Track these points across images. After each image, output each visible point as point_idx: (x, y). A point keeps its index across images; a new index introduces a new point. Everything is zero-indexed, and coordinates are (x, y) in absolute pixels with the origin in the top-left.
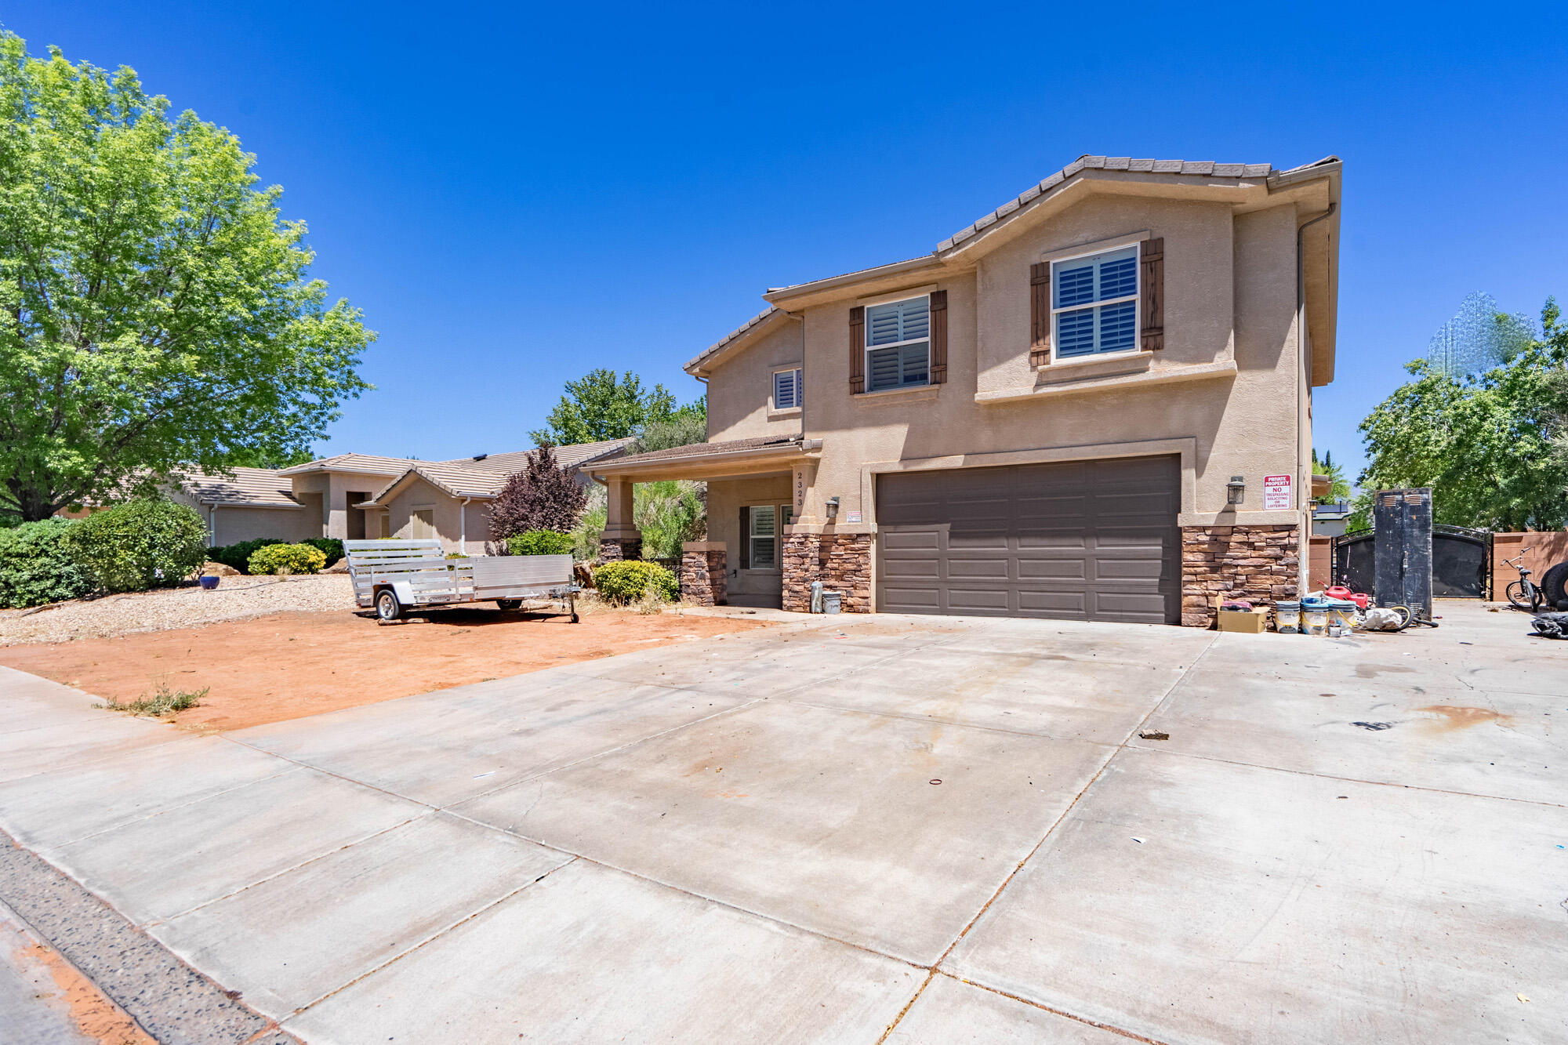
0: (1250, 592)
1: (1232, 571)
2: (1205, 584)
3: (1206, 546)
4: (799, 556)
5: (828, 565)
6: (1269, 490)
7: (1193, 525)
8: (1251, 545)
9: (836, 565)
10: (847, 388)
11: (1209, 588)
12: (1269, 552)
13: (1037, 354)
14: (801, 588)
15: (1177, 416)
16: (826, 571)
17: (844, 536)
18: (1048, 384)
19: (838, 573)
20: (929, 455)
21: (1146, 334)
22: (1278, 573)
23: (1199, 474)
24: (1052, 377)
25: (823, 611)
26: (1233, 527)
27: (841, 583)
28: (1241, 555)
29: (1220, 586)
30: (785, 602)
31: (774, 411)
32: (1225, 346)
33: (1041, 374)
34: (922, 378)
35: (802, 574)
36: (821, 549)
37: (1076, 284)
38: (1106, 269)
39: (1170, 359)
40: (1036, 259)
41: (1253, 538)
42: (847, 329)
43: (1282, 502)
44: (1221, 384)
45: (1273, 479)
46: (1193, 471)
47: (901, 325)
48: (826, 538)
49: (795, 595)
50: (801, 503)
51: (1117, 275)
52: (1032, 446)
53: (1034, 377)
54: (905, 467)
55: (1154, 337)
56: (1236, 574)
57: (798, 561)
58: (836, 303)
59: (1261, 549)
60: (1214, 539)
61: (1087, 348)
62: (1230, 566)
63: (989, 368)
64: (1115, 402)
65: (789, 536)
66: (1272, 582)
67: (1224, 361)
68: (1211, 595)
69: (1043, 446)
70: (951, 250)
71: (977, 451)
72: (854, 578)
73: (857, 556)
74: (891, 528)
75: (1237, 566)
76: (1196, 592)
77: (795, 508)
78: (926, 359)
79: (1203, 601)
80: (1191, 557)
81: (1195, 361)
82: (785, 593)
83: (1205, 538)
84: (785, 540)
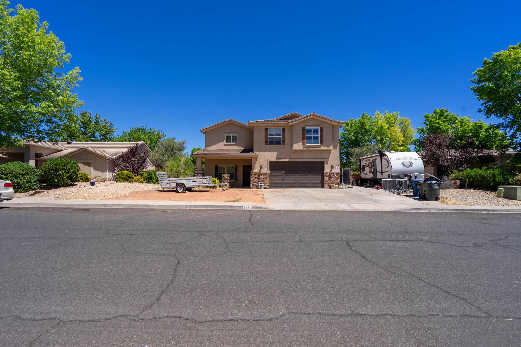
0: (334, 183)
1: (332, 179)
2: (328, 181)
3: (328, 176)
5: (260, 179)
6: (336, 167)
7: (326, 172)
8: (334, 176)
9: (262, 179)
10: (264, 143)
12: (336, 177)
13: (304, 143)
14: (255, 184)
15: (324, 155)
17: (263, 173)
19: (262, 181)
20: (281, 158)
21: (320, 142)
22: (338, 180)
23: (327, 165)
24: (306, 147)
25: (261, 188)
26: (332, 173)
27: (263, 183)
29: (330, 182)
30: (251, 187)
31: (226, 143)
32: (331, 145)
33: (304, 146)
34: (280, 143)
36: (258, 176)
37: (309, 131)
38: (314, 130)
39: (324, 146)
40: (303, 126)
41: (334, 174)
42: (264, 132)
43: (338, 169)
44: (330, 151)
47: (275, 133)
48: (259, 173)
50: (254, 166)
51: (316, 132)
52: (301, 158)
54: (277, 160)
55: (322, 142)
57: (254, 178)
58: (262, 126)
61: (311, 143)
63: (295, 144)
64: (315, 152)
65: (252, 173)
67: (331, 148)
70: (291, 122)
71: (291, 158)
72: (266, 182)
73: (266, 177)
74: (272, 172)
76: (326, 183)
77: (253, 167)
78: (281, 140)
79: (328, 184)
80: (326, 177)
81: (327, 147)
82: (251, 185)
83: (328, 174)
84: (251, 174)
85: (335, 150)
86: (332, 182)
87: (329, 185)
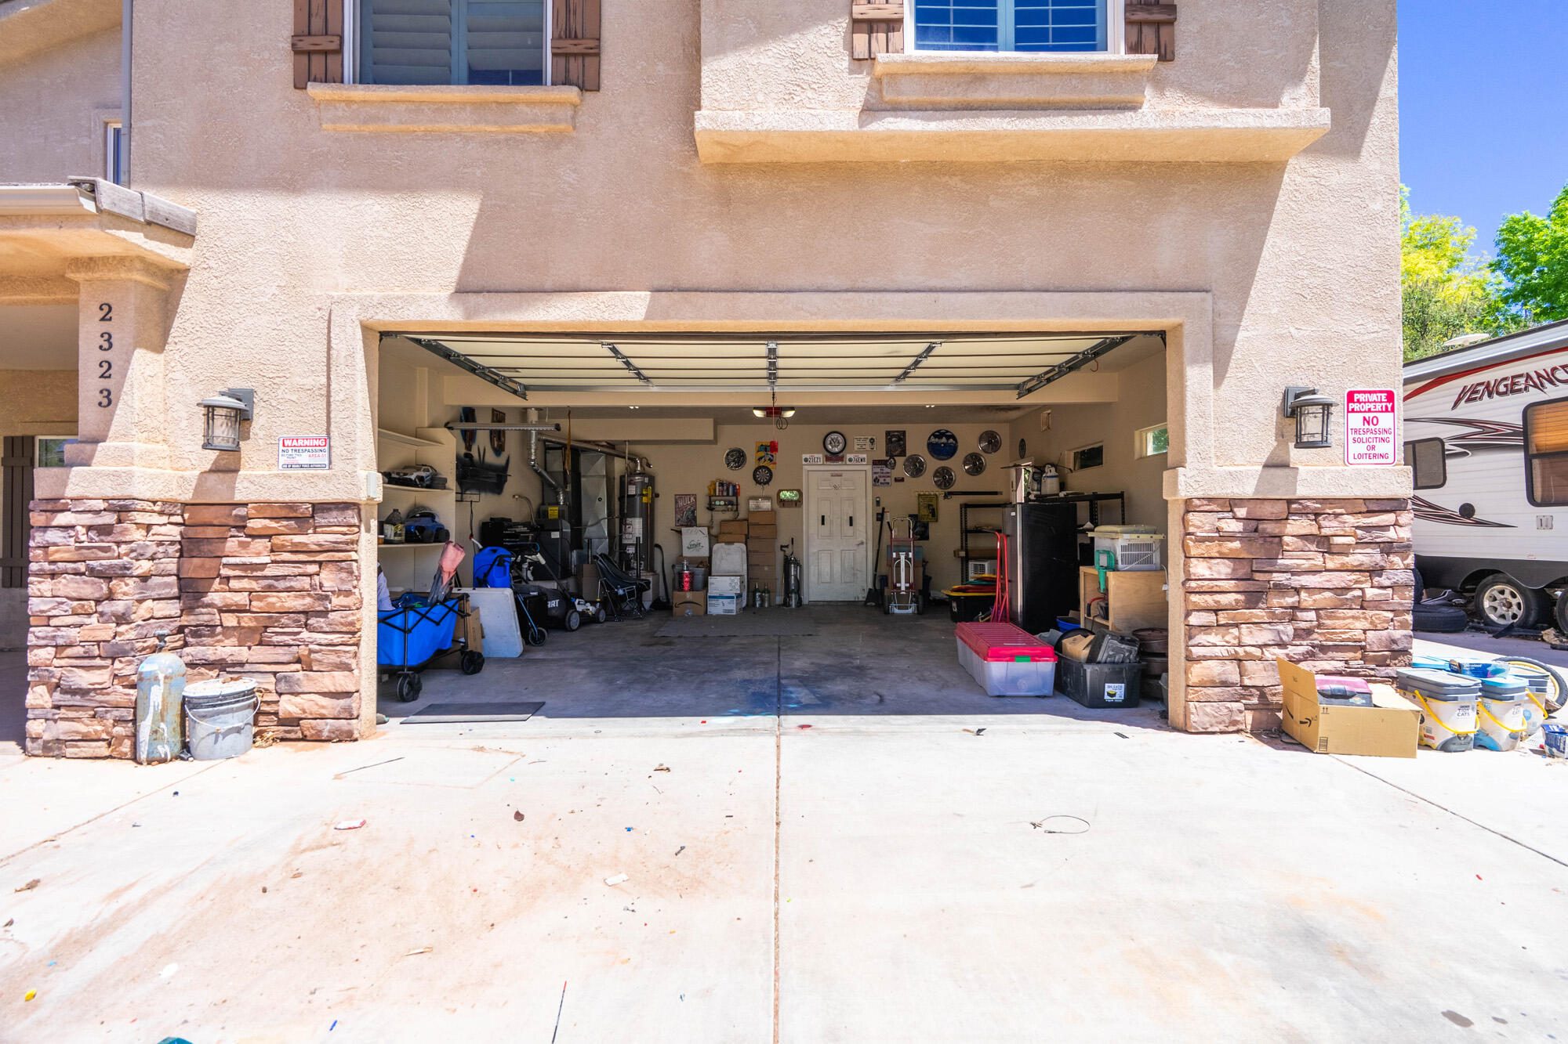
0: (1324, 649)
1: (1290, 600)
2: (1235, 631)
3: (1237, 544)
4: (92, 572)
5: (215, 597)
6: (1356, 420)
7: (1212, 494)
8: (1324, 543)
9: (242, 599)
10: (284, 66)
11: (1246, 640)
12: (1359, 558)
13: (867, 26)
14: (101, 677)
15: (1170, 240)
16: (203, 616)
17: (268, 509)
18: (896, 109)
19: (247, 620)
20: (548, 285)
21: (1140, 16)
22: (1377, 604)
23: (1219, 378)
24: (910, 94)
25: (186, 749)
26: (1290, 502)
27: (260, 653)
28: (1306, 564)
29: (1265, 636)
30: (34, 727)
32: (1304, 72)
33: (877, 81)
35: (106, 631)
36: (188, 547)
39: (1189, 89)
41: (1329, 526)
43: (1381, 448)
45: (1361, 397)
46: (1209, 370)
48: (207, 515)
49: (77, 700)
50: (108, 400)
52: (833, 281)
53: (858, 87)
54: (469, 314)
55: (1155, 26)
56: (1295, 608)
57: (89, 588)
59: (1344, 551)
60: (1254, 524)
61: (984, 36)
62: (1281, 589)
63: (736, 47)
64: (1034, 192)
65: (55, 505)
66: (1367, 625)
67: (1300, 110)
68: (1252, 658)
69: (860, 285)
71: (685, 284)
72: (305, 635)
73: (312, 569)
75: (1297, 591)
76: (1217, 651)
77: (88, 414)
78: (540, 29)
79: (1231, 672)
80: (1199, 568)
81: (1239, 97)
82: (37, 697)
83: (1235, 526)
84: (36, 519)
85: (1337, 173)
86: (1302, 634)
87: (1259, 675)
